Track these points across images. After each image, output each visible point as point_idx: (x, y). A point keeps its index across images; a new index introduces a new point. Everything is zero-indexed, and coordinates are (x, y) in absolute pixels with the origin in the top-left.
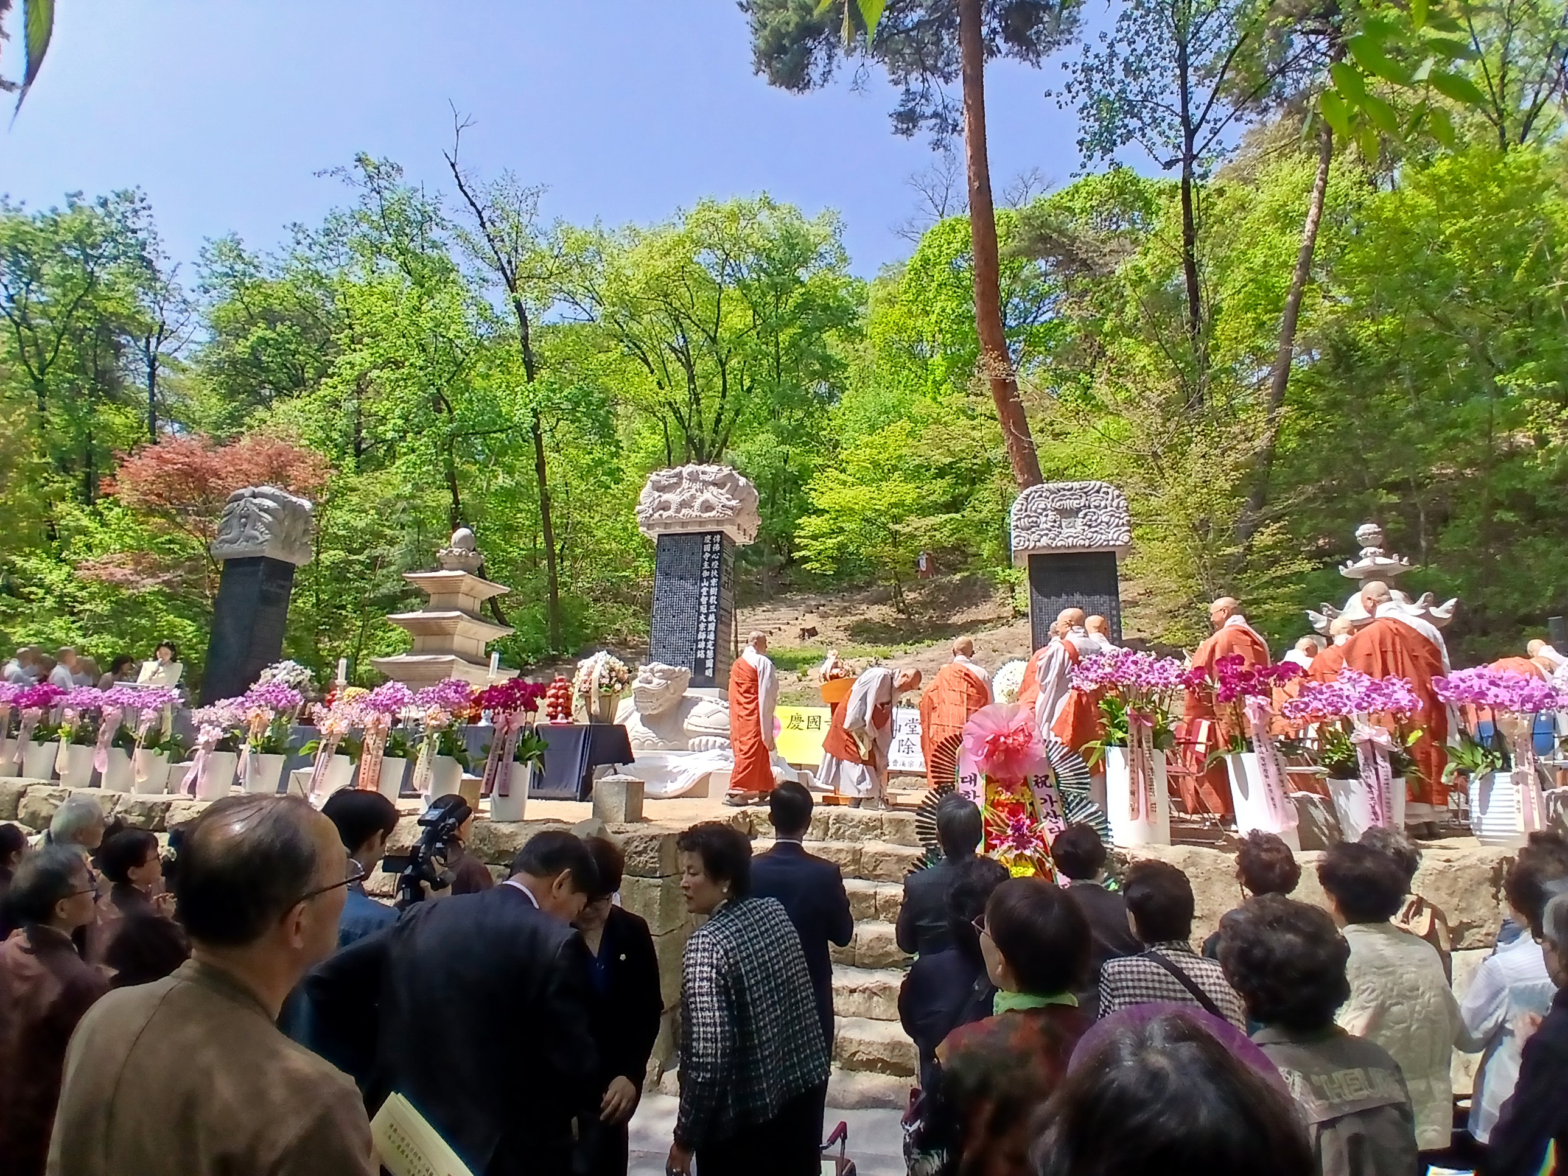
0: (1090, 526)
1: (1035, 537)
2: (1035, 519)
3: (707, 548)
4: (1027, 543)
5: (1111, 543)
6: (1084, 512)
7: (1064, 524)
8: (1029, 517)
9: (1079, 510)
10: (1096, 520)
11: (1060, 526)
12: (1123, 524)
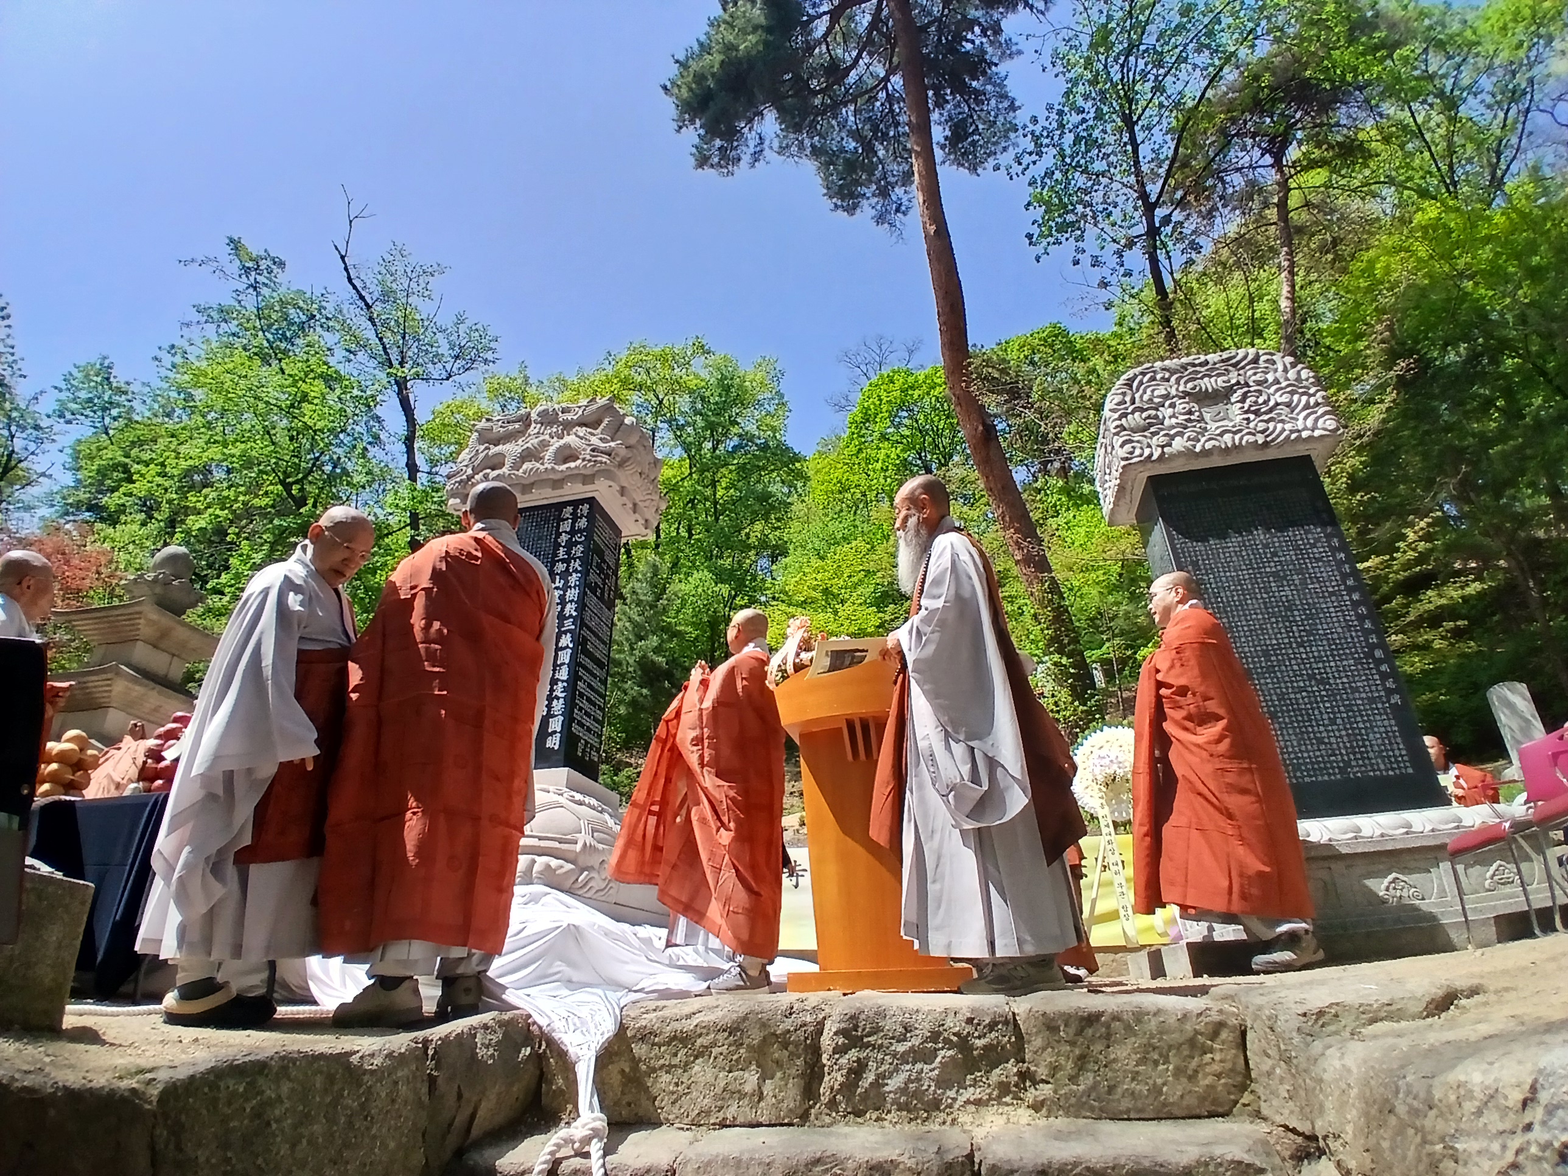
0: (1257, 413)
1: (1160, 439)
2: (1153, 412)
3: (566, 526)
4: (1147, 452)
5: (1305, 434)
6: (1240, 392)
7: (1207, 417)
8: (1142, 410)
9: (1230, 390)
10: (1265, 402)
11: (1201, 419)
12: (1317, 404)
